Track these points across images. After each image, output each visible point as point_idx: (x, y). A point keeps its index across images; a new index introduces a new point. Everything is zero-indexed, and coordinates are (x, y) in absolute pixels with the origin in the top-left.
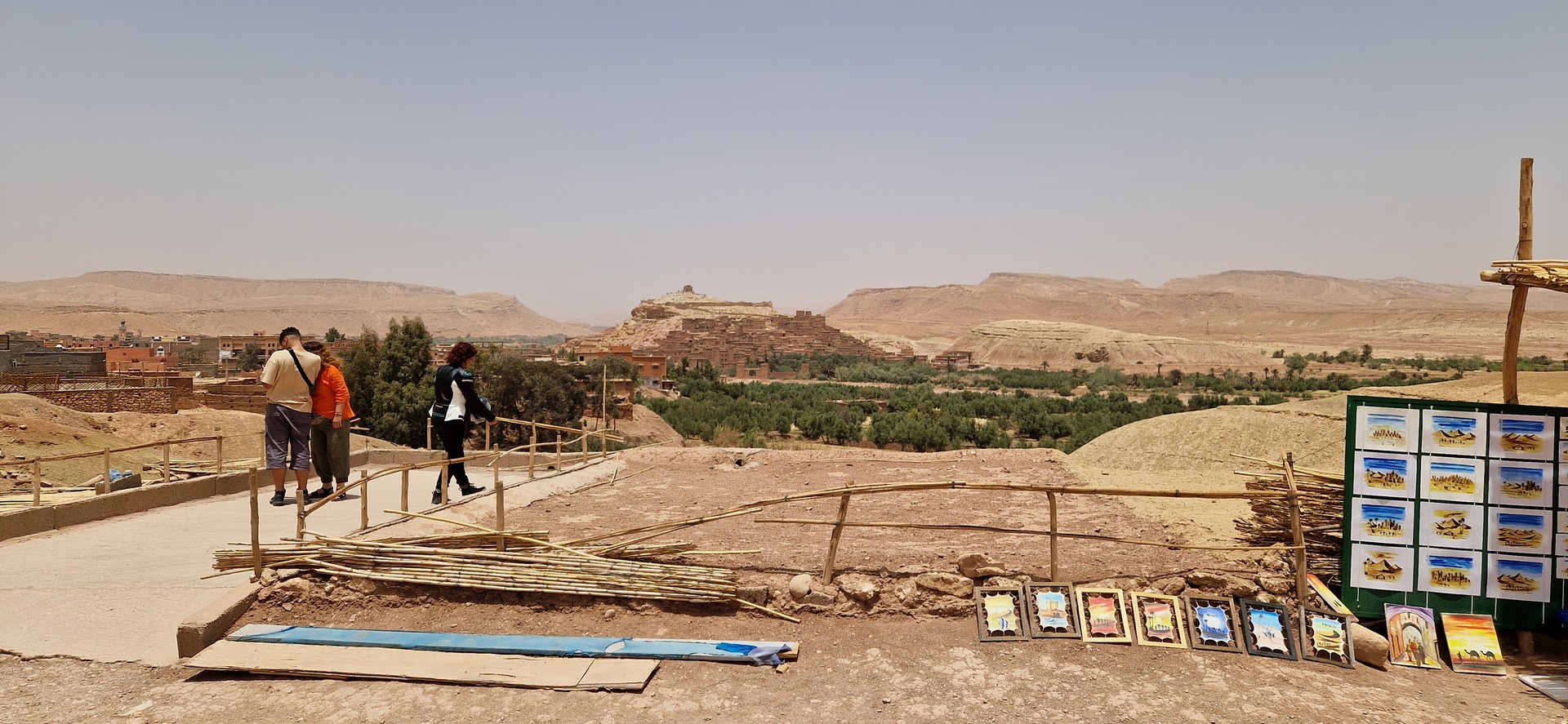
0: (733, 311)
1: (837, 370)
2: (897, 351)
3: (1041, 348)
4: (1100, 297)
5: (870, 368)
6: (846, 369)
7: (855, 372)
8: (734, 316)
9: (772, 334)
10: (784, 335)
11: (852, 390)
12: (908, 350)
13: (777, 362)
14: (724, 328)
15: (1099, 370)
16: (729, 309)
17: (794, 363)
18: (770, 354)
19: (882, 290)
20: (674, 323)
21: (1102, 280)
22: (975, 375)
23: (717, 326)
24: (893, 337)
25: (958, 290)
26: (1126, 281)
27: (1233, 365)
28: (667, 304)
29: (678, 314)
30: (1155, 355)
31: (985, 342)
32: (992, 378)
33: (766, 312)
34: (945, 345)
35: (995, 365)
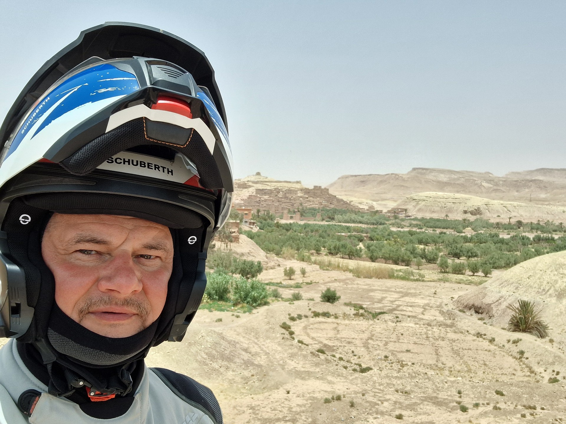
0: (281, 185)
1: (336, 217)
2: (366, 208)
3: (445, 207)
4: (471, 181)
5: (353, 216)
6: (341, 216)
7: (346, 218)
8: (282, 188)
9: (301, 197)
10: (307, 198)
11: (348, 228)
12: (372, 207)
13: (304, 212)
14: (277, 194)
15: (476, 220)
16: (279, 185)
17: (313, 212)
18: (300, 207)
19: (356, 176)
20: (251, 191)
21: (473, 172)
22: (409, 221)
23: (273, 193)
24: (365, 201)
25: (396, 177)
26: (485, 173)
27: (550, 218)
28: (248, 181)
29: (253, 186)
30: (507, 212)
31: (414, 203)
32: (419, 223)
33: (298, 186)
34: (392, 205)
35: (419, 216)
